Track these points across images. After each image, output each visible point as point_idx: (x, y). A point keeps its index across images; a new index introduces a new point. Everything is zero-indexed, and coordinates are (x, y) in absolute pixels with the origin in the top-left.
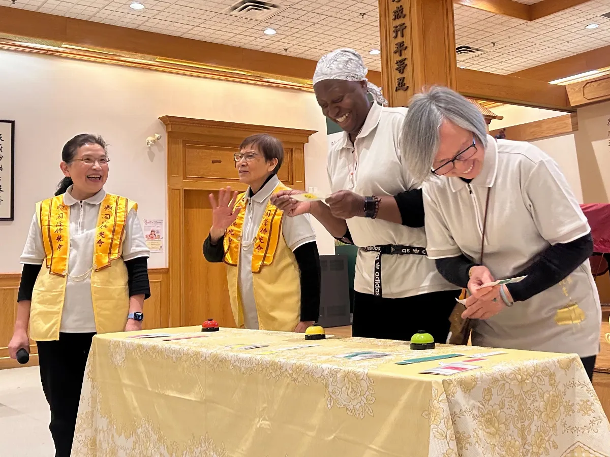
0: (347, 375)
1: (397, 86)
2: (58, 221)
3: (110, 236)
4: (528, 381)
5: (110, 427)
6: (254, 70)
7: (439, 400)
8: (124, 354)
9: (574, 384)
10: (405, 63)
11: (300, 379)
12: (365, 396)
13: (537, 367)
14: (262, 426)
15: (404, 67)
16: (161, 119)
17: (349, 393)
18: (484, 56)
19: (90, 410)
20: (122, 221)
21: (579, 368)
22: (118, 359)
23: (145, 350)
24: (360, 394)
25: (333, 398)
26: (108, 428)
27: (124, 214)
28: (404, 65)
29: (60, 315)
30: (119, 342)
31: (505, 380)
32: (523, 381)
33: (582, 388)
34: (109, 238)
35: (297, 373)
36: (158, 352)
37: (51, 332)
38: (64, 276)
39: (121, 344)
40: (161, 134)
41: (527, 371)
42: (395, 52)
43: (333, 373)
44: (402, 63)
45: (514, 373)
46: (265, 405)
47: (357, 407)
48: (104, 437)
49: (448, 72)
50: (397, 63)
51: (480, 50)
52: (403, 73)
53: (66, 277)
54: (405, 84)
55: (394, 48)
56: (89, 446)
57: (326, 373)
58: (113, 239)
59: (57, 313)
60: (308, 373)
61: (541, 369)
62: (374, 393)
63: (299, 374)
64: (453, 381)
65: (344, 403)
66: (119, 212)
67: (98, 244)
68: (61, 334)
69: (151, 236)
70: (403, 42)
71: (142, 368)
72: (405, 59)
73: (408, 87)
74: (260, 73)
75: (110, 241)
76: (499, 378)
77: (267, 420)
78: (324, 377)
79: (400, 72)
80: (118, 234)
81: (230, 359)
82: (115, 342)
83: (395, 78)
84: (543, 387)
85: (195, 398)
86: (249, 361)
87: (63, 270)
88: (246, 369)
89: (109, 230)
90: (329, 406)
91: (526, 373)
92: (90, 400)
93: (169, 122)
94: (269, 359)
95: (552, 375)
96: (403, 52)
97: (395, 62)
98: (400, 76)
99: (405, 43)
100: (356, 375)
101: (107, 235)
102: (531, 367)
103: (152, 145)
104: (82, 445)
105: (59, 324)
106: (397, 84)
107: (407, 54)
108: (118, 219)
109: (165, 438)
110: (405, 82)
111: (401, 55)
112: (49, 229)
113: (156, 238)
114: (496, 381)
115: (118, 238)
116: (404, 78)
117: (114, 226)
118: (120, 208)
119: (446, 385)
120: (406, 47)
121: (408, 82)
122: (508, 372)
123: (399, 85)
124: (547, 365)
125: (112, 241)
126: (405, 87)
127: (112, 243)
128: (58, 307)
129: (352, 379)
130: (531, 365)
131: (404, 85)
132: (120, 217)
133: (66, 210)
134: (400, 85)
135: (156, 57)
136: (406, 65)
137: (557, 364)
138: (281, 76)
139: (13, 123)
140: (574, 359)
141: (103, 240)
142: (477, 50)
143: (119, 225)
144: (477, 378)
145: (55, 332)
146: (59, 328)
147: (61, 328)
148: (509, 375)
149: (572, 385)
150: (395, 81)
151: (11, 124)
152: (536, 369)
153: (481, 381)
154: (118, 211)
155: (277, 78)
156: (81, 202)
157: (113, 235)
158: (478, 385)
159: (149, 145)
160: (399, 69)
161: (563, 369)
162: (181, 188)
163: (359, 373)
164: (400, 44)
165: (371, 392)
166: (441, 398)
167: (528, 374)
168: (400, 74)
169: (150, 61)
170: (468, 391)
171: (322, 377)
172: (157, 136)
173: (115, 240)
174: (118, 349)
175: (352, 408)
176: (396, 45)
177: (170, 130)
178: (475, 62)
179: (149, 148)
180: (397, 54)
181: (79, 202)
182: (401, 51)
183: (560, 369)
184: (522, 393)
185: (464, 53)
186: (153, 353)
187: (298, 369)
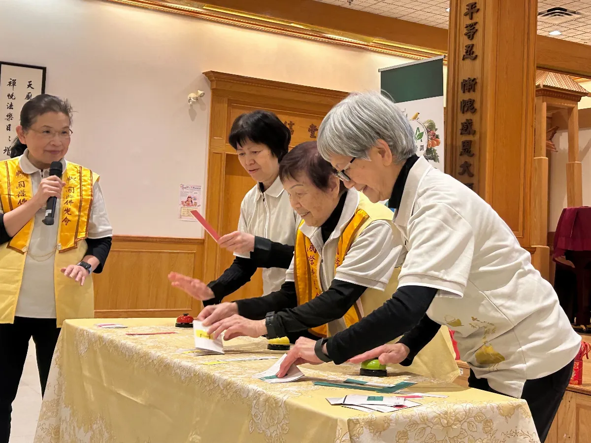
0: (268, 399)
1: (465, 54)
2: (19, 190)
3: (77, 213)
4: (455, 427)
5: (72, 418)
6: (312, 24)
7: (342, 440)
8: (87, 344)
9: (516, 433)
10: (476, 28)
11: (229, 397)
12: (281, 424)
13: (469, 413)
14: (194, 440)
15: (474, 33)
16: (206, 74)
17: (268, 419)
18: (583, 20)
19: (56, 398)
20: (89, 195)
21: (524, 416)
22: (82, 349)
23: (104, 343)
24: (276, 421)
25: (254, 421)
26: (70, 418)
27: (90, 187)
28: (474, 30)
29: (17, 296)
30: (84, 331)
31: (426, 424)
32: (449, 426)
33: (524, 438)
34: (76, 216)
35: (227, 390)
36: (114, 347)
37: (4, 315)
38: (23, 253)
39: (85, 333)
40: (204, 91)
41: (455, 416)
42: (466, 15)
43: (257, 395)
44: (472, 28)
45: (439, 417)
46: (198, 419)
47: (273, 435)
48: (66, 428)
49: (526, 40)
50: (467, 27)
51: (578, 14)
52: (472, 39)
53: (25, 254)
54: (473, 52)
55: (464, 10)
56: (53, 435)
57: (251, 394)
58: (79, 216)
59: (13, 293)
60: (236, 392)
61: (473, 415)
62: (288, 422)
63: (228, 391)
64: (361, 421)
65: (264, 429)
66: (84, 185)
67: (64, 223)
68: (16, 318)
69: (187, 202)
70: (476, 3)
71: (100, 361)
72: (476, 23)
73: (476, 56)
74: (320, 28)
75: (77, 218)
76: (419, 422)
77: (198, 435)
78: (249, 398)
79: (469, 38)
80: (85, 210)
81: (173, 365)
82: (81, 330)
83: (463, 44)
84: (474, 434)
85: (142, 401)
86: (188, 370)
87: (23, 246)
88: (186, 378)
89: (75, 207)
90: (250, 429)
91: (454, 418)
92: (56, 387)
93: (214, 78)
94: (206, 371)
95: (487, 422)
96: (475, 15)
97: (465, 26)
98: (469, 42)
99: (477, 5)
100: (276, 401)
101: (73, 212)
102: (461, 412)
103: (193, 102)
104: (45, 433)
105: (15, 306)
106: (465, 51)
107: (478, 17)
108: (84, 193)
109: (115, 438)
110: (474, 50)
111: (471, 18)
112: (10, 199)
113: (192, 205)
114: (414, 424)
115: (85, 214)
116: (473, 45)
117: (81, 201)
118: (85, 181)
119: (352, 424)
120: (478, 10)
121: (477, 51)
122: (431, 415)
123: (467, 52)
124: (484, 410)
125: (79, 219)
126: (474, 55)
127: (78, 221)
128: (14, 286)
129: (272, 404)
130: (462, 410)
131: (473, 54)
132: (86, 191)
133: (28, 178)
134: (468, 54)
135: (204, 4)
136: (477, 30)
137: (495, 410)
138: (342, 32)
139: (44, 69)
140: (519, 406)
141: (69, 217)
142: (574, 13)
143: (86, 200)
144: (391, 420)
145: (10, 314)
146: (14, 310)
147: (17, 311)
148: (432, 418)
149: (514, 434)
150: (463, 48)
151: (41, 71)
152: (468, 414)
153: (396, 424)
154: (83, 183)
155: (339, 35)
156: (42, 171)
157: (80, 211)
158: (390, 428)
159: (191, 103)
160: (469, 34)
161: (503, 416)
162: (223, 152)
163: (279, 399)
164: (472, 6)
165: (286, 422)
166: (344, 439)
167: (457, 419)
168: (469, 41)
169: (197, 8)
170: (379, 433)
171: (248, 398)
172: (200, 92)
173: (83, 216)
174: (82, 338)
175: (269, 435)
176: (467, 6)
177: (215, 87)
178: (572, 27)
179: (191, 105)
180: (468, 17)
181: (40, 171)
182: (472, 13)
183: (500, 416)
184: (447, 438)
185: (559, 15)
186: (110, 347)
187: (228, 385)
